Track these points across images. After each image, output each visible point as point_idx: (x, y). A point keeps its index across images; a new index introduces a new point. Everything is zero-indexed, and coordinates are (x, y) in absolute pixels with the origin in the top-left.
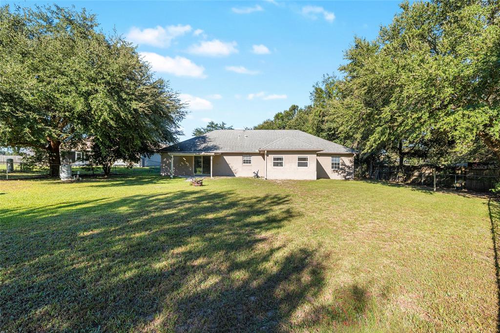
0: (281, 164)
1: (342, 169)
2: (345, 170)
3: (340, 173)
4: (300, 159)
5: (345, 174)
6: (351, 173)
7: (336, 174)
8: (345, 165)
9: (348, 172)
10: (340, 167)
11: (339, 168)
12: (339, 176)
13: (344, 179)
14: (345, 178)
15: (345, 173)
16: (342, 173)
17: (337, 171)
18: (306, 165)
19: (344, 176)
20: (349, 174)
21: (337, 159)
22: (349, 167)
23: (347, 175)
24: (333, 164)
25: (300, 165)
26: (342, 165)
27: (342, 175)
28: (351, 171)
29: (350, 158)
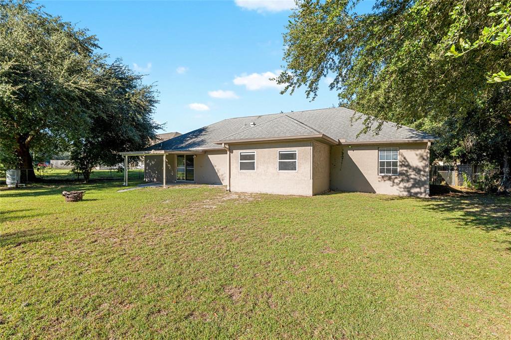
0: (251, 167)
1: (401, 174)
2: (407, 176)
3: (396, 181)
4: (282, 156)
5: (409, 185)
6: (424, 183)
7: (389, 183)
8: (408, 166)
9: (415, 179)
10: (399, 169)
11: (395, 172)
12: (396, 187)
13: (405, 194)
14: (409, 191)
15: (408, 181)
16: (402, 180)
17: (390, 179)
18: (293, 167)
19: (405, 188)
20: (418, 184)
21: (391, 153)
22: (418, 170)
23: (414, 186)
24: (382, 164)
25: (283, 167)
26: (401, 166)
27: (402, 185)
28: (424, 179)
29: (419, 152)
